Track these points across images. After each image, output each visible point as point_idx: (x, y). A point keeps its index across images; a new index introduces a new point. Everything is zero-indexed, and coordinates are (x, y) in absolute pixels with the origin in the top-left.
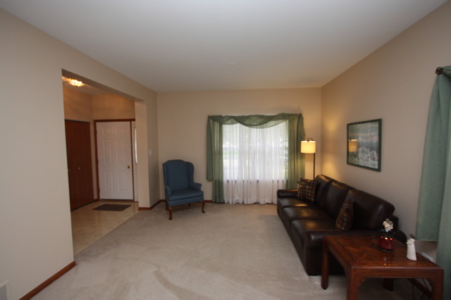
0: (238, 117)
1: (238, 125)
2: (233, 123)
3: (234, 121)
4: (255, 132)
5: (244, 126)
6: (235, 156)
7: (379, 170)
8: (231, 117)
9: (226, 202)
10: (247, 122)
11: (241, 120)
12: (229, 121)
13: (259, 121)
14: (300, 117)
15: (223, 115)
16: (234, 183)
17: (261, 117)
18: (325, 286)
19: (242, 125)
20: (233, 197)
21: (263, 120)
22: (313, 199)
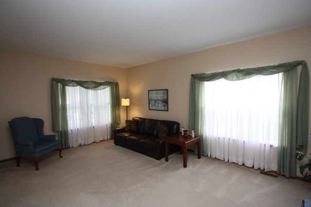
0: (79, 81)
1: (78, 87)
2: (74, 86)
3: (76, 84)
4: (91, 92)
5: (83, 88)
6: (77, 110)
7: (168, 111)
8: (73, 81)
9: (71, 147)
10: (85, 85)
11: (81, 84)
12: (71, 84)
13: (93, 85)
14: (117, 84)
15: (66, 79)
16: (77, 131)
17: (95, 82)
18: (167, 160)
19: (81, 87)
20: (77, 142)
21: (96, 85)
22: (136, 130)
